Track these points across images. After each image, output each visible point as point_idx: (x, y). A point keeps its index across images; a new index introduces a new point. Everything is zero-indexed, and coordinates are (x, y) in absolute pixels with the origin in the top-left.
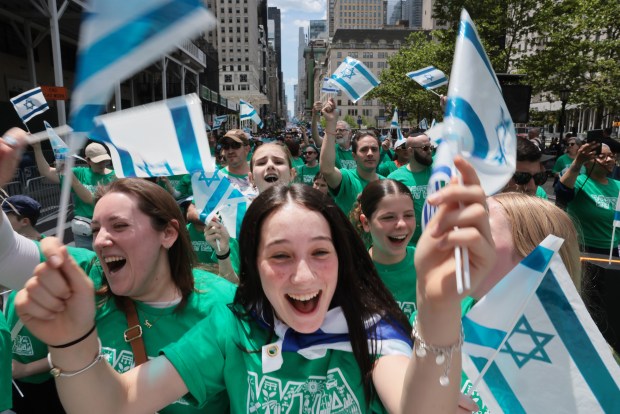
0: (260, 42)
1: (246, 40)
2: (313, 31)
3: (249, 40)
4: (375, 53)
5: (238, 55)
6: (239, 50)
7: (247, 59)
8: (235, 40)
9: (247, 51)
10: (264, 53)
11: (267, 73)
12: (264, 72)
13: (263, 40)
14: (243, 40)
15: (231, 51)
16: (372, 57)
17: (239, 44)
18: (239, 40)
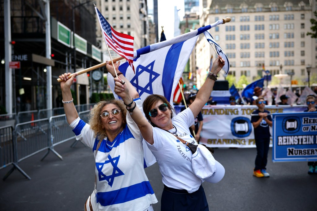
0: (141, 12)
1: (128, 9)
2: (187, 7)
3: (131, 9)
4: (252, 16)
5: (121, 22)
6: (121, 18)
7: (129, 26)
8: (117, 8)
9: (129, 18)
10: (145, 22)
11: (148, 41)
12: (145, 40)
13: (143, 10)
14: (125, 8)
15: (114, 18)
16: (249, 20)
17: (121, 12)
18: (121, 9)
